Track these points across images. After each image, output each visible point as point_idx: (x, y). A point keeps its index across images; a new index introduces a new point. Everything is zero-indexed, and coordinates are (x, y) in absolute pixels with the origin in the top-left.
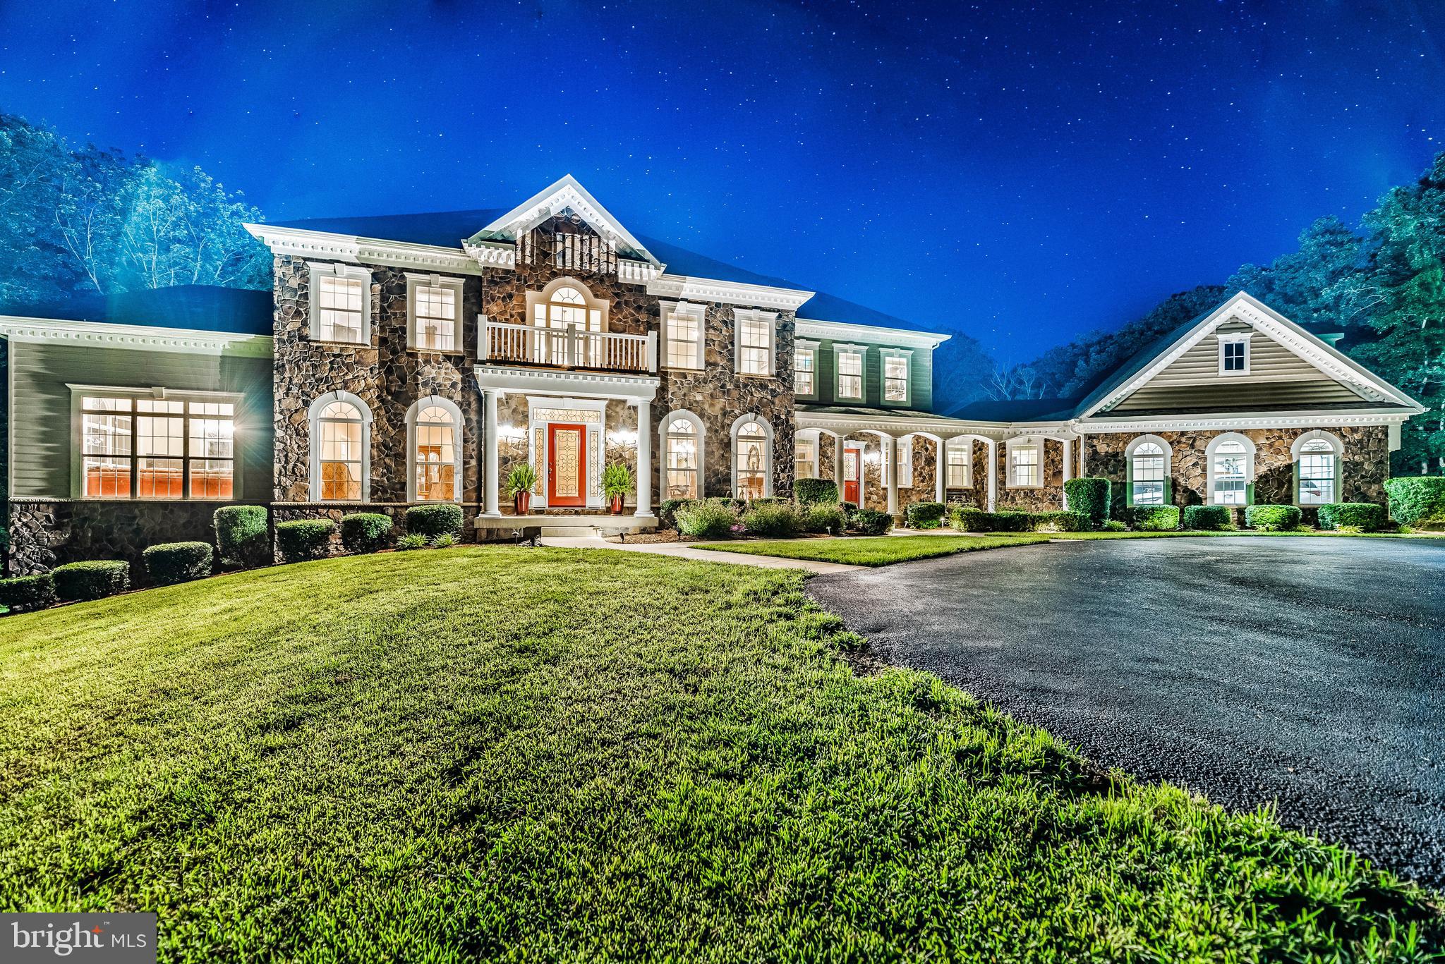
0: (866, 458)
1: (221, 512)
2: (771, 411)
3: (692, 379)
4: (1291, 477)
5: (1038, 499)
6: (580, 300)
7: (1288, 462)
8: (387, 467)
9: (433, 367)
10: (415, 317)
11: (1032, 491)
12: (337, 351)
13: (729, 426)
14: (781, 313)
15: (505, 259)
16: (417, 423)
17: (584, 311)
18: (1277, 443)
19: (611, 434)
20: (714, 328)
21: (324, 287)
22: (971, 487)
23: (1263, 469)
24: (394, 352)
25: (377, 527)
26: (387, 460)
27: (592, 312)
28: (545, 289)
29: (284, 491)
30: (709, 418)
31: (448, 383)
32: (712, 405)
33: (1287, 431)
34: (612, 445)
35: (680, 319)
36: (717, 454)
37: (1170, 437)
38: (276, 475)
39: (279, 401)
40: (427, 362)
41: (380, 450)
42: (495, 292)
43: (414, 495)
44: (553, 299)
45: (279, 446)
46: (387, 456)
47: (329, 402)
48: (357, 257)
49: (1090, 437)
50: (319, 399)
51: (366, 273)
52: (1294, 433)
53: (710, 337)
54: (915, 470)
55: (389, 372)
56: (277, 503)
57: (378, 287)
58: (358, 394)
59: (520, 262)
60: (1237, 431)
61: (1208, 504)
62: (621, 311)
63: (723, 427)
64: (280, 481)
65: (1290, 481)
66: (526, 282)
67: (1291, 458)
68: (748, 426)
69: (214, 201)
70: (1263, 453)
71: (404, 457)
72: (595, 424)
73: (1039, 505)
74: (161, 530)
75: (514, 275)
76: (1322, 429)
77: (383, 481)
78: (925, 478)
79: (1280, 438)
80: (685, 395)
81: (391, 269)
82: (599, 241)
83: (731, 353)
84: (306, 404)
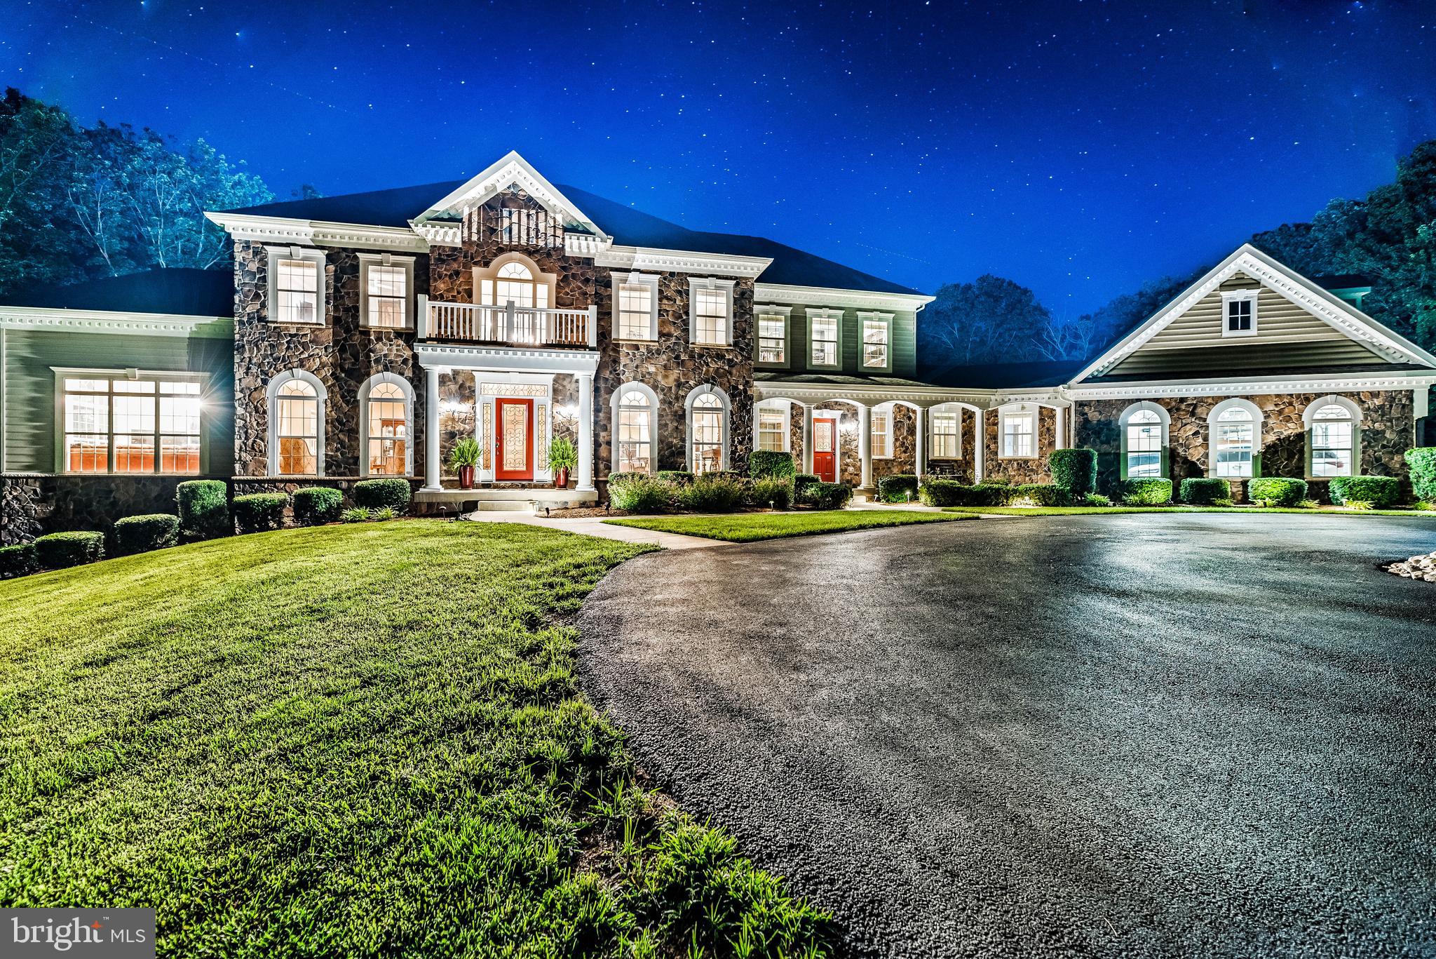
0: (842, 428)
1: (183, 487)
2: (729, 381)
3: (645, 351)
4: (1303, 447)
5: (1032, 470)
6: (527, 275)
7: (1300, 430)
8: (341, 442)
9: (385, 344)
10: (367, 297)
11: (1026, 462)
12: (293, 331)
13: (684, 397)
14: (738, 280)
15: (451, 237)
16: (369, 399)
17: (531, 285)
18: (1286, 410)
19: (558, 408)
20: (668, 298)
21: (281, 270)
22: (960, 458)
23: (1271, 438)
24: (348, 331)
25: (325, 501)
26: (341, 436)
27: (539, 286)
28: (493, 264)
29: (245, 466)
30: (663, 390)
31: (400, 360)
32: (666, 377)
33: (1298, 396)
34: (559, 419)
35: (631, 289)
36: (671, 426)
37: (1169, 404)
38: (237, 451)
39: (240, 380)
40: (379, 339)
41: (334, 426)
42: (443, 269)
43: (366, 470)
44: (500, 275)
45: (239, 423)
46: (341, 431)
47: (286, 380)
48: (312, 240)
49: (1081, 404)
50: (277, 377)
51: (321, 255)
52: (1306, 399)
53: (664, 307)
54: (897, 440)
55: (342, 350)
56: (238, 478)
57: (332, 268)
58: (313, 372)
59: (466, 239)
60: (1242, 397)
61: (1210, 477)
62: (569, 284)
63: (677, 399)
64: (240, 457)
65: (1302, 452)
66: (472, 259)
67: (1302, 426)
68: (703, 397)
69: (217, 172)
70: (1271, 421)
71: (357, 432)
72: (542, 398)
73: (1034, 477)
74: (134, 503)
75: (460, 253)
76: (1338, 394)
77: (337, 456)
78: (907, 448)
79: (1291, 404)
80: (637, 367)
81: (344, 249)
82: (546, 215)
83: (686, 323)
84: (265, 382)
